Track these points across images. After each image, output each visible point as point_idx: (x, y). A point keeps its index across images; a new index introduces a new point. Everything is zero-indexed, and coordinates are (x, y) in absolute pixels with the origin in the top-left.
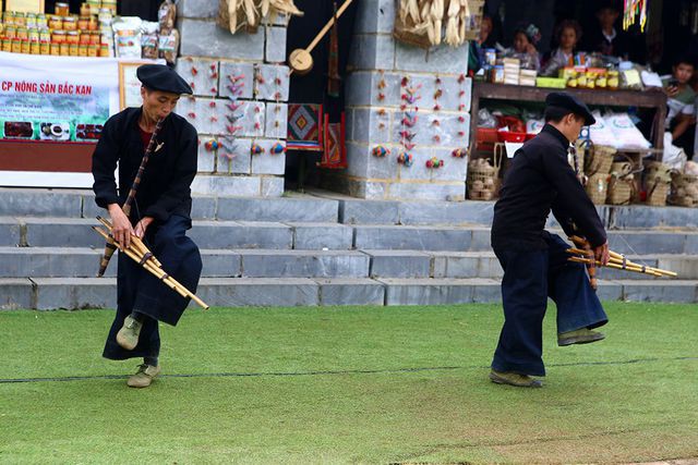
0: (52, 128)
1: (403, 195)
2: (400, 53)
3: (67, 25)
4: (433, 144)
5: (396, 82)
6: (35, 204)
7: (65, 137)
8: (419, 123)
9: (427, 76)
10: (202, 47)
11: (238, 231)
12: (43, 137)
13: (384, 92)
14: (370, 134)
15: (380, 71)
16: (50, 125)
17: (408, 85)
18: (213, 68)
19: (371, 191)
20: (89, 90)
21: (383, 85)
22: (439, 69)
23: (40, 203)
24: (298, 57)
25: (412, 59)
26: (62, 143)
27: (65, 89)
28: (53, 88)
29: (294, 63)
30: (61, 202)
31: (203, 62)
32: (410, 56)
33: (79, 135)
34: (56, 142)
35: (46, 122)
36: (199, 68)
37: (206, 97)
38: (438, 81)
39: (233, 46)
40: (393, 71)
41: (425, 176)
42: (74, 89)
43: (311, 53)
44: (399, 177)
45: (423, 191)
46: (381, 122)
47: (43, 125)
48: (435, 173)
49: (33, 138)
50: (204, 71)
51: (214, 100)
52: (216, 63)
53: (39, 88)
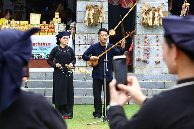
0: (40, 55)
1: (147, 72)
2: (144, 29)
3: (45, 27)
4: (157, 56)
5: (144, 38)
6: (32, 76)
7: (43, 58)
8: (151, 50)
9: (153, 35)
10: (82, 30)
11: (88, 83)
12: (37, 58)
13: (140, 41)
14: (136, 54)
15: (138, 35)
16: (39, 54)
17: (147, 39)
18: (85, 37)
19: (137, 71)
20: (50, 44)
21: (139, 39)
22: (158, 33)
23: (33, 76)
24: (111, 32)
25: (149, 31)
26: (42, 59)
27: (43, 44)
28: (40, 44)
29: (110, 34)
30: (39, 76)
31: (82, 35)
32: (148, 30)
33: (47, 57)
34: (41, 59)
35: (38, 53)
36: (81, 36)
37: (83, 45)
38: (157, 37)
39: (92, 30)
40: (143, 34)
41: (154, 66)
42: (46, 44)
43: (115, 30)
44: (146, 66)
45: (154, 71)
46: (139, 50)
47: (37, 55)
48: (158, 65)
49: (34, 58)
50: (83, 37)
51: (86, 46)
52: (86, 35)
53: (36, 44)
